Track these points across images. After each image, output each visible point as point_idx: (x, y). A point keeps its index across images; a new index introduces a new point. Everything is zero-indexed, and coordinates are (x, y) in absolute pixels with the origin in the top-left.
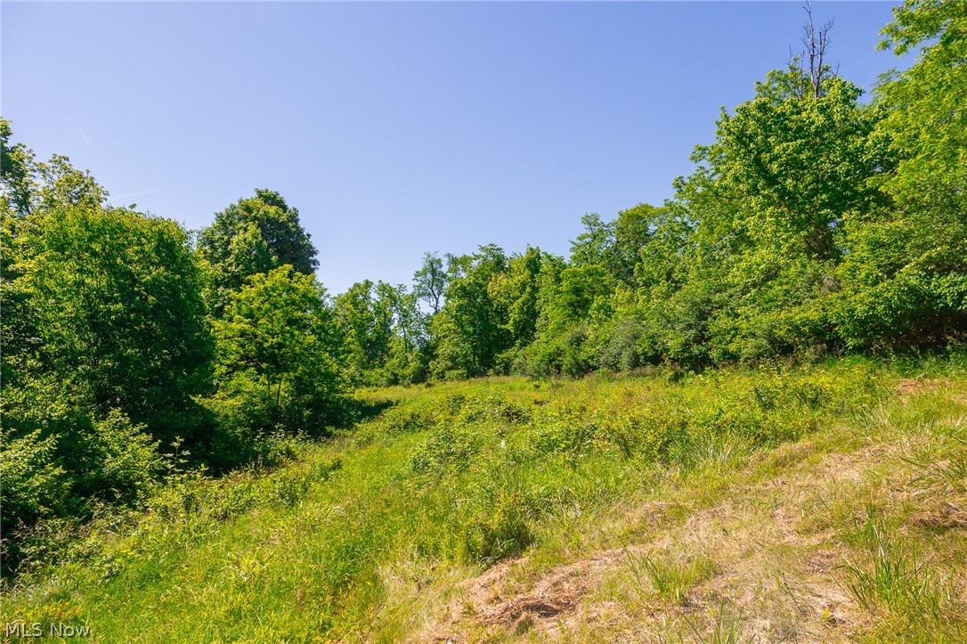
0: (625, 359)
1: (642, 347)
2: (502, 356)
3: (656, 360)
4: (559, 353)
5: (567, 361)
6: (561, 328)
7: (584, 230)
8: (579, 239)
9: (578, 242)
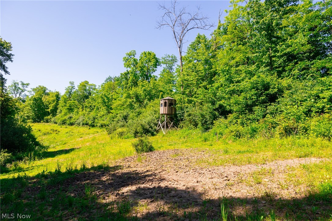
0: (81, 124)
1: (84, 122)
2: (46, 118)
3: (87, 124)
4: (65, 120)
5: (68, 122)
6: (65, 114)
7: (69, 85)
8: (68, 87)
9: (67, 88)
